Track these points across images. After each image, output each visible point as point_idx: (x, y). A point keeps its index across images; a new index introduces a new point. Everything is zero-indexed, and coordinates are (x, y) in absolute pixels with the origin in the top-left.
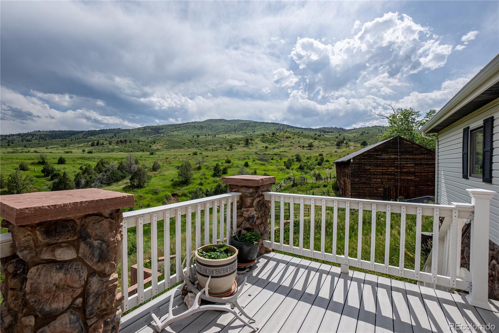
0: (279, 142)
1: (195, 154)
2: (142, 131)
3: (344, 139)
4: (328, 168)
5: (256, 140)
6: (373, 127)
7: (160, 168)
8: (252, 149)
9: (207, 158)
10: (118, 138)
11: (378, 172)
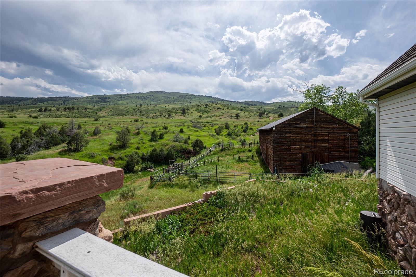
0: (211, 112)
1: (137, 121)
2: (89, 100)
3: (265, 111)
4: (252, 135)
5: (192, 110)
6: (288, 102)
7: (101, 133)
8: (188, 118)
9: (146, 124)
10: (67, 105)
11: (297, 139)
